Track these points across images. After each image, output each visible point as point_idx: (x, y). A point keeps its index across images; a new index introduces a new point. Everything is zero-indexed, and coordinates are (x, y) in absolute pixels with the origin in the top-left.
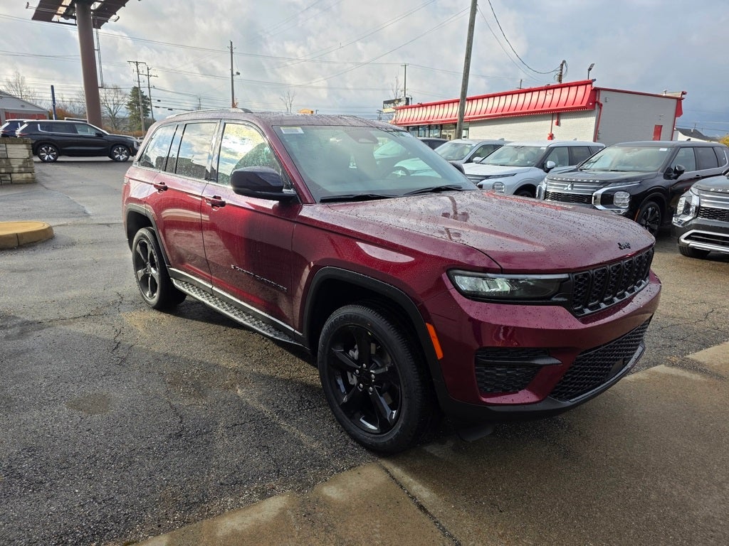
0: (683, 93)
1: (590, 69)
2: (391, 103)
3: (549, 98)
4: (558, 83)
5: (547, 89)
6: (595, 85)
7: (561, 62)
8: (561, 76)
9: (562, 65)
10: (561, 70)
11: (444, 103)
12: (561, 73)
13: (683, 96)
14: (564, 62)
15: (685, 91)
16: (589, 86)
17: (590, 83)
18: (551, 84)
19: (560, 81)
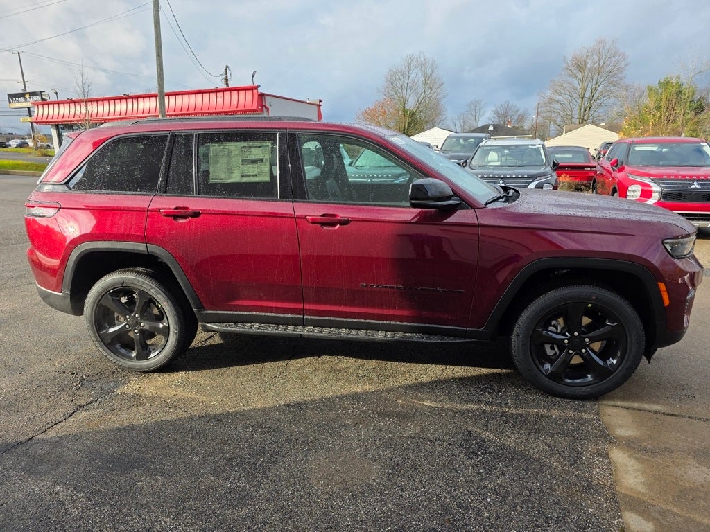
0: (320, 101)
1: (253, 76)
2: (19, 97)
3: (220, 100)
4: (225, 87)
5: (217, 91)
6: (260, 90)
7: (225, 67)
8: (227, 80)
9: (226, 69)
10: (226, 74)
11: (103, 100)
12: (227, 77)
13: (321, 103)
14: (227, 67)
15: (321, 99)
16: (255, 91)
17: (256, 88)
18: (220, 87)
19: (227, 84)
